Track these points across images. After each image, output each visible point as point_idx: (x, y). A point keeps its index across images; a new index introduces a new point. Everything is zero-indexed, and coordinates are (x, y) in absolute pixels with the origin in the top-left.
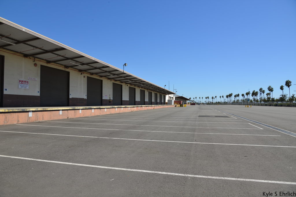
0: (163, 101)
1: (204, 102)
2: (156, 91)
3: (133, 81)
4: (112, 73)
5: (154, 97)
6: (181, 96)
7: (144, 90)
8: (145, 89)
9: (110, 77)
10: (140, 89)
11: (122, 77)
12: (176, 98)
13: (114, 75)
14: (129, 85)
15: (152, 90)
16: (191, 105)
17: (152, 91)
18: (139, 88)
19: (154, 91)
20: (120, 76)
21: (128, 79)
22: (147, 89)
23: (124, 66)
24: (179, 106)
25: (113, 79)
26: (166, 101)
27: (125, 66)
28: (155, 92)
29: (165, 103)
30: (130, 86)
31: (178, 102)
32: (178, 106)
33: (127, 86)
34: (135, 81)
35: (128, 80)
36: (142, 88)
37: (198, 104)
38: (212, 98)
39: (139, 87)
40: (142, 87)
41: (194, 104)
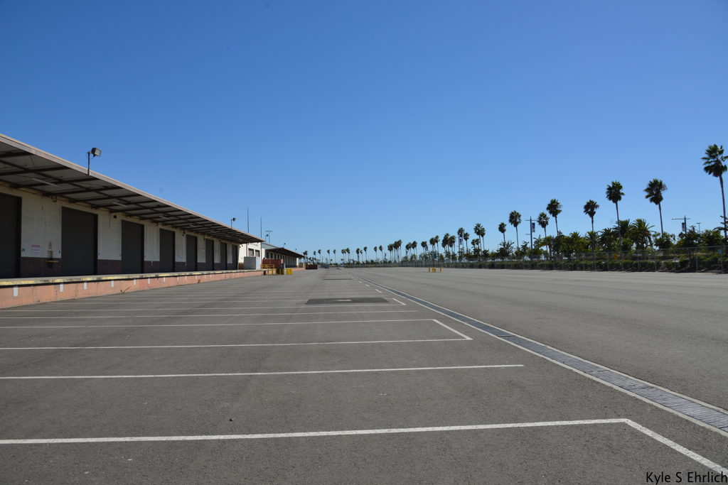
0: (230, 261)
1: (339, 262)
2: (209, 235)
3: (129, 203)
4: (50, 177)
5: (204, 251)
6: (280, 246)
7: (174, 230)
8: (176, 227)
9: (46, 189)
10: (160, 226)
11: (88, 190)
12: (267, 252)
13: (59, 181)
14: (120, 217)
15: (197, 232)
16: (306, 269)
17: (197, 235)
18: (154, 224)
19: (203, 234)
20: (82, 187)
21: (111, 197)
22: (182, 228)
23: (91, 155)
24: (274, 272)
25: (61, 194)
26: (241, 260)
27: (94, 155)
28: (206, 237)
29: (236, 266)
30: (125, 219)
31: (273, 262)
32: (270, 272)
33: (115, 217)
34: (135, 203)
35: (115, 202)
36: (166, 225)
37: (325, 266)
38: (358, 251)
39: (157, 222)
40: (164, 223)
41: (313, 267)
